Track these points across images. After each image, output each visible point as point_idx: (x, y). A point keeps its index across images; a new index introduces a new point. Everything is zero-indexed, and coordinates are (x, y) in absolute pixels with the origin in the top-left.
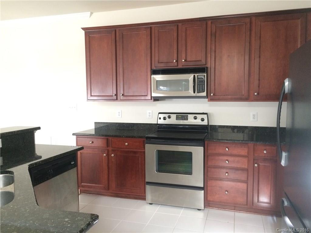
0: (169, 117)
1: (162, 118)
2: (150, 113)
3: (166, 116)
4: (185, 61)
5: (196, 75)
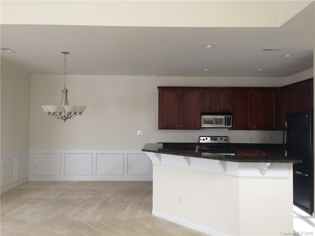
0: (207, 139)
1: (202, 140)
2: (193, 137)
3: (205, 138)
4: (220, 108)
5: (226, 116)
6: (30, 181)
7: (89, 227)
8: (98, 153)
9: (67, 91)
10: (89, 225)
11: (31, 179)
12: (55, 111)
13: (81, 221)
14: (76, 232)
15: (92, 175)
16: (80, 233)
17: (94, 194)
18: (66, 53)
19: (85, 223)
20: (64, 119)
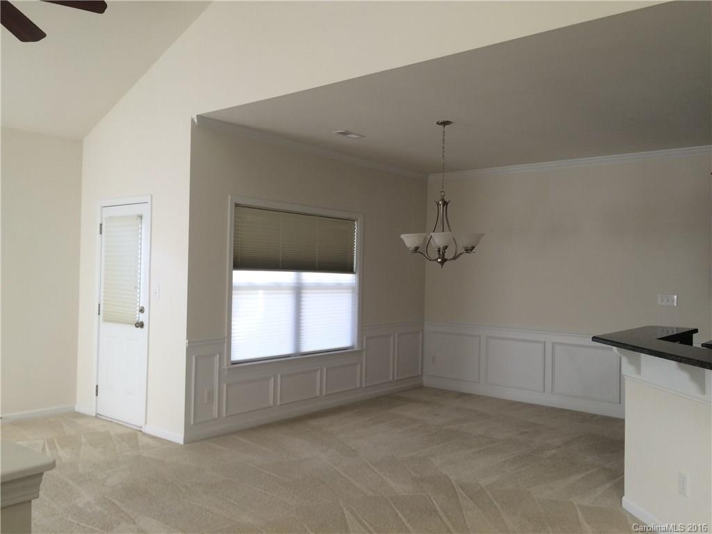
6: (425, 385)
7: (456, 493)
8: (556, 343)
9: (445, 203)
10: (459, 490)
11: (426, 381)
12: (416, 245)
13: (450, 477)
14: (424, 494)
15: (544, 392)
16: (430, 498)
17: (523, 433)
18: (445, 123)
19: (454, 483)
20: (439, 260)
